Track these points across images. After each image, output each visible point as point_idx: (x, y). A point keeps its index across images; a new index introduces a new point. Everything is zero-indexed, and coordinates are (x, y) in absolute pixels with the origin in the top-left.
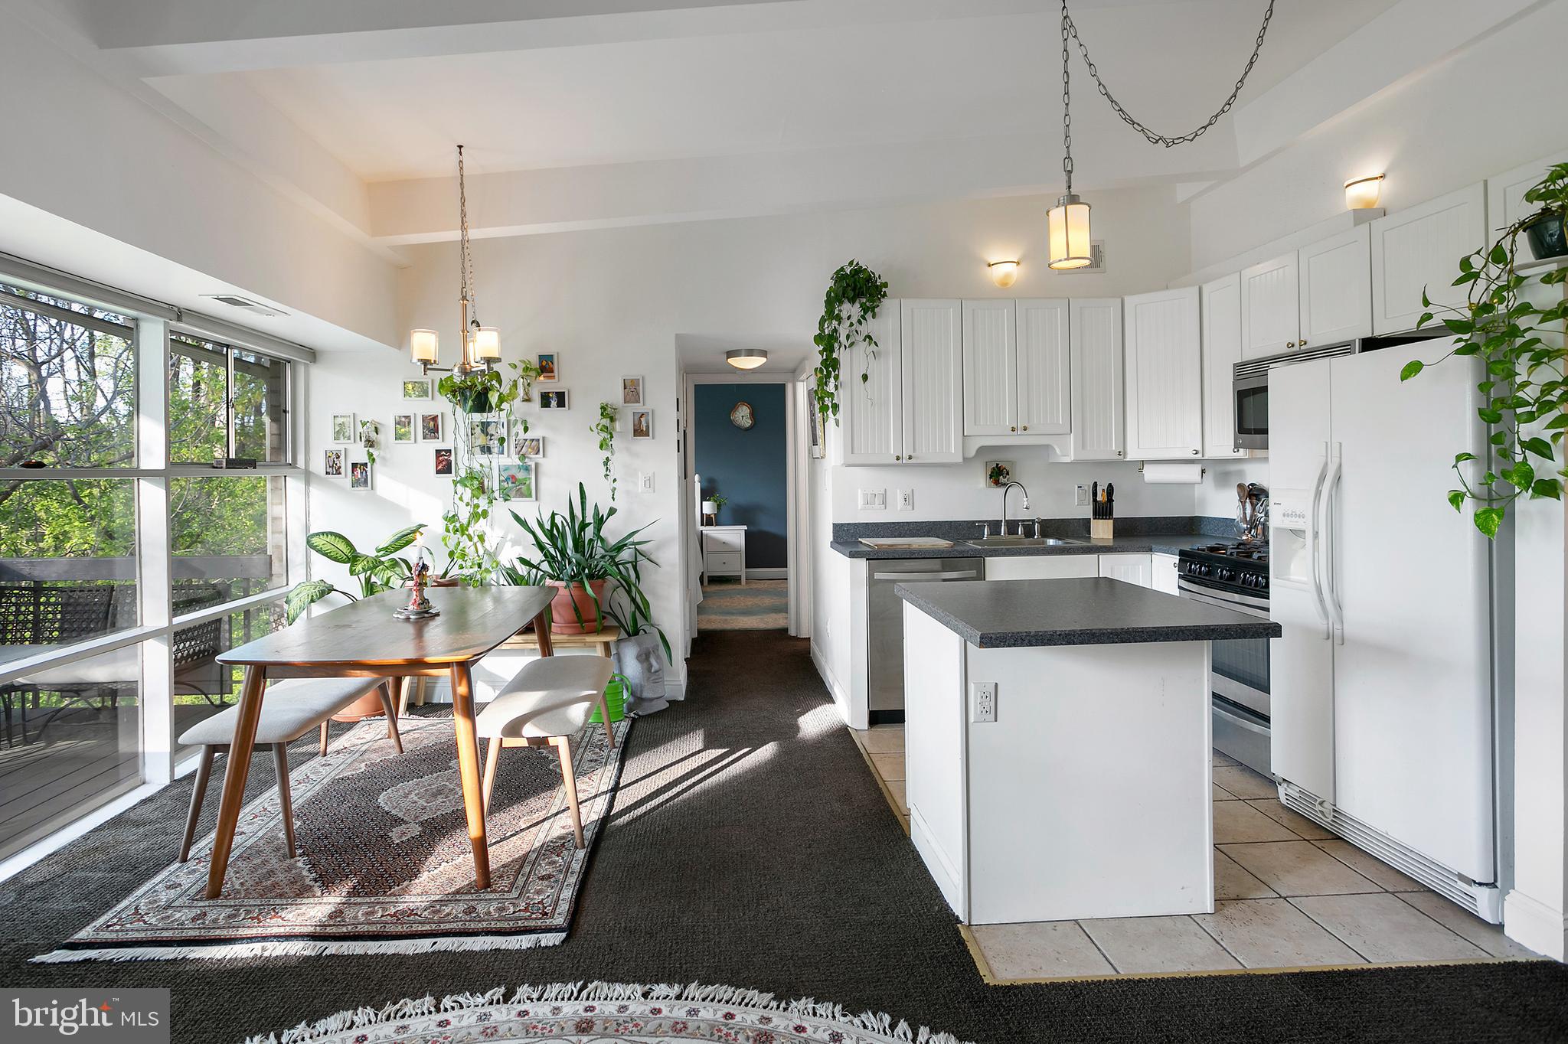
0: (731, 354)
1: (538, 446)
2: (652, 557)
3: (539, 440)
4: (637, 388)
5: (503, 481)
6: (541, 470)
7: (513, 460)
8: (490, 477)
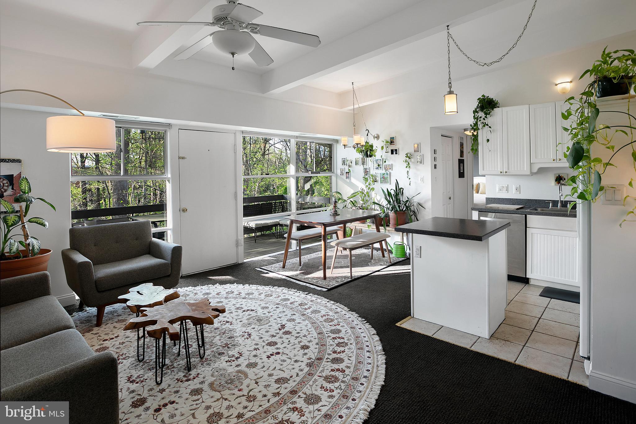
0: (465, 130)
1: (391, 167)
2: (423, 206)
3: (390, 165)
4: (419, 147)
5: (381, 178)
6: (391, 174)
7: (384, 171)
8: (378, 177)
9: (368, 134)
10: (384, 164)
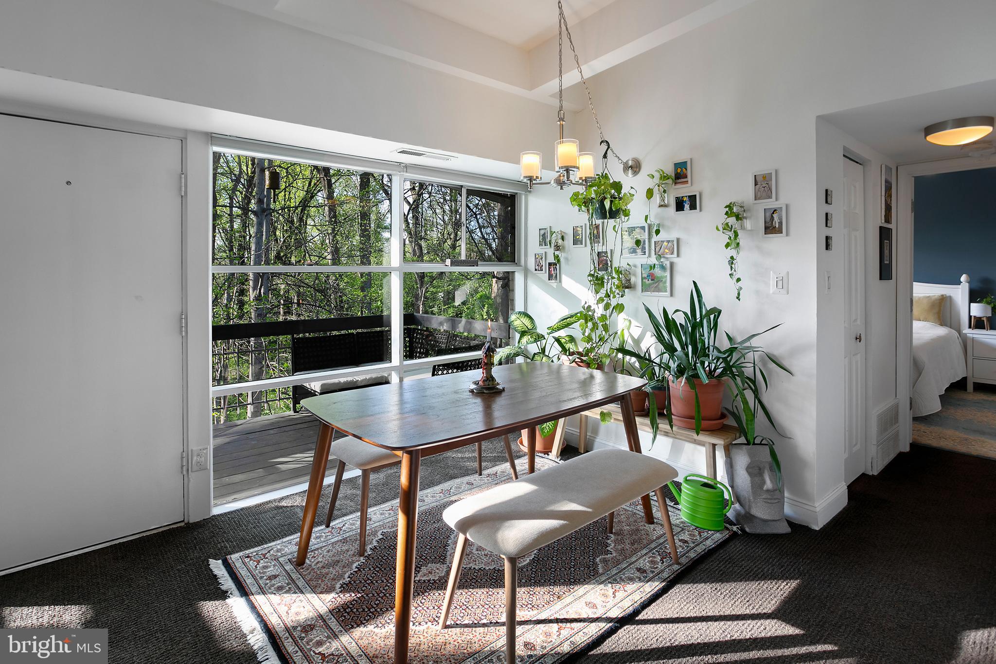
0: (930, 130)
2: (786, 363)
3: (673, 241)
4: (770, 183)
5: (645, 279)
6: (676, 268)
7: (653, 260)
8: (635, 275)
9: (606, 153)
10: (655, 238)
